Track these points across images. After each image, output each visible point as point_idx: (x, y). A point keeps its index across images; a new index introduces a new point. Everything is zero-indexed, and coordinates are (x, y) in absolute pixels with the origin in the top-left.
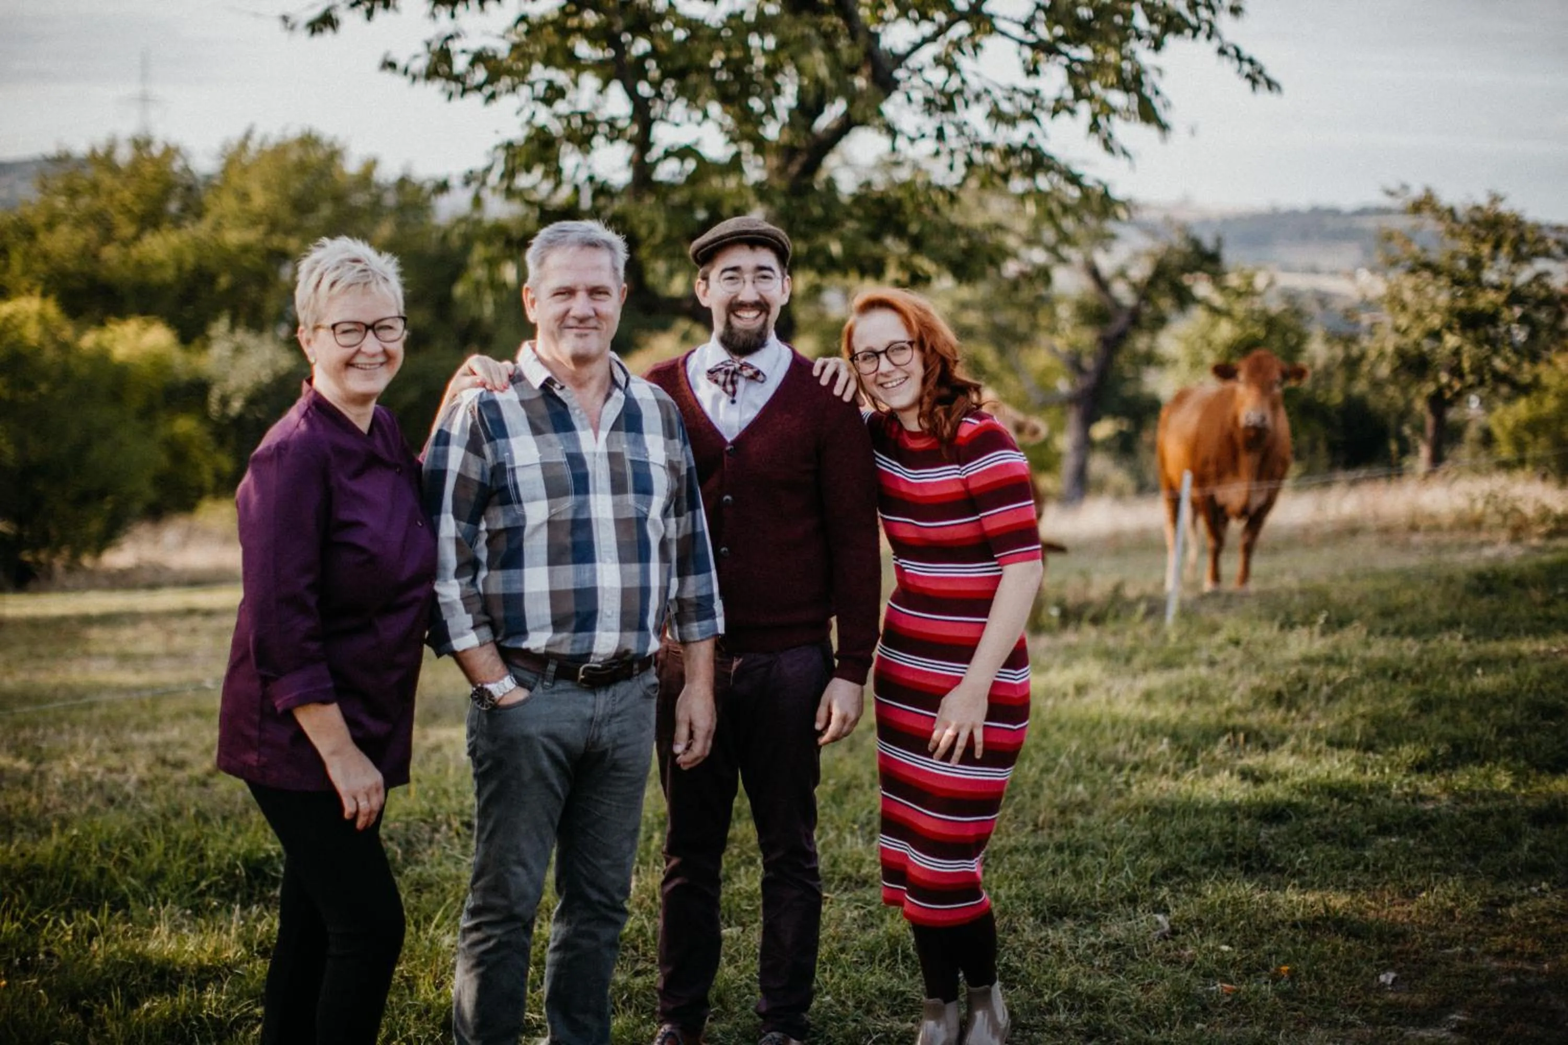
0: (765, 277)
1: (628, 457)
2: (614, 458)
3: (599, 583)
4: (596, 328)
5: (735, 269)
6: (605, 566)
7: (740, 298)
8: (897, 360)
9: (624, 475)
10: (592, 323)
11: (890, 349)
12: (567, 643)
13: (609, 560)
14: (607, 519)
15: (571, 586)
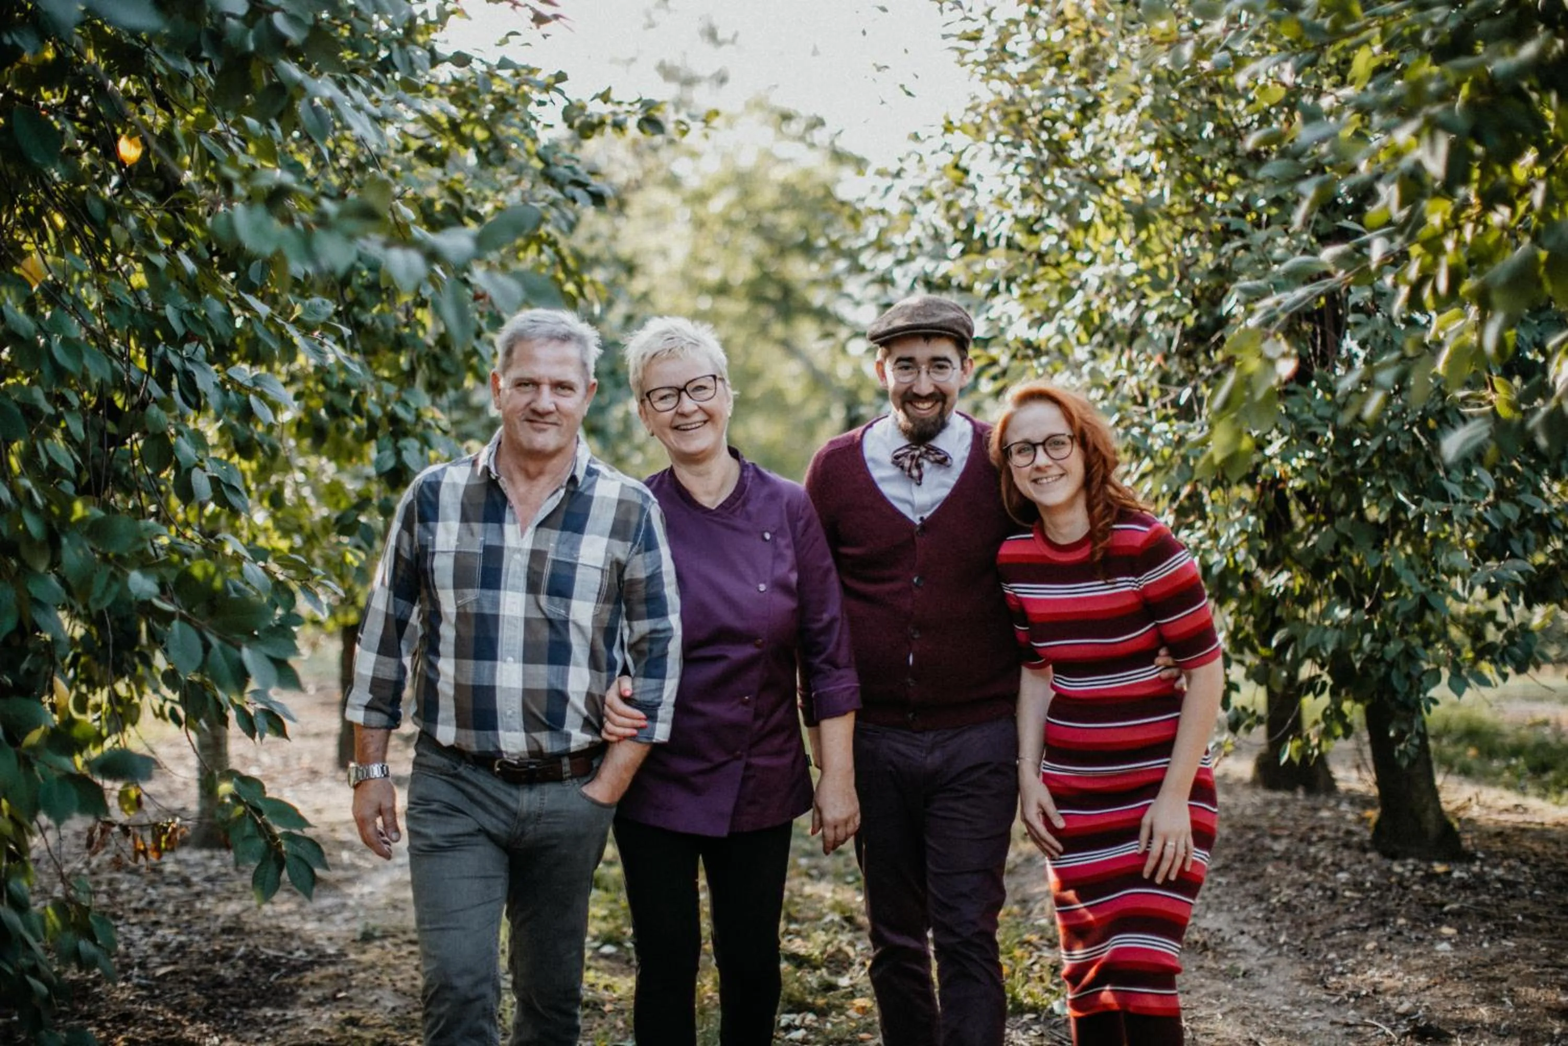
0: (941, 367)
1: (551, 556)
2: (536, 556)
3: (498, 683)
4: (555, 424)
5: (911, 359)
6: (505, 666)
7: (915, 390)
8: (1054, 454)
9: (540, 575)
10: (552, 419)
11: (1050, 442)
12: (472, 741)
13: (510, 659)
14: (516, 618)
15: (470, 683)
